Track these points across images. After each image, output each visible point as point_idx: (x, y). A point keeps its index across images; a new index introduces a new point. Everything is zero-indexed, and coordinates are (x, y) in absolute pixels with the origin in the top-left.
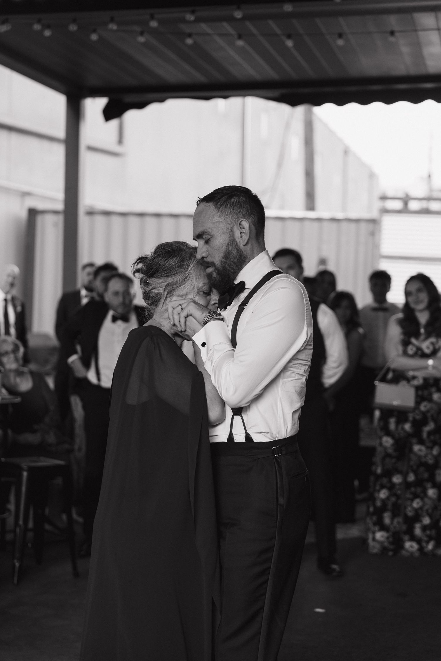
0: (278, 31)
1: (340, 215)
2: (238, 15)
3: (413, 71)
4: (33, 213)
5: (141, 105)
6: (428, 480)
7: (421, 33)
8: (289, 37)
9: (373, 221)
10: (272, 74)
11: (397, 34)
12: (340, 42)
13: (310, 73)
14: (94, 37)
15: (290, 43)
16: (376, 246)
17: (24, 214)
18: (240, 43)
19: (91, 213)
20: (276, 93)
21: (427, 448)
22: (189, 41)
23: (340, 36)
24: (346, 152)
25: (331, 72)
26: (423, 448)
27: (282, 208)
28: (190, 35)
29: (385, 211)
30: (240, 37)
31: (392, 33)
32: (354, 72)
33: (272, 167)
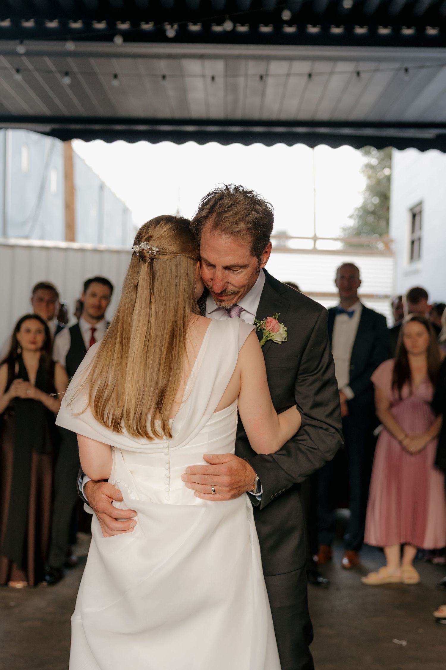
0: (53, 68)
2: (21, 49)
3: (178, 114)
7: (188, 80)
8: (67, 74)
10: (45, 110)
11: (168, 78)
12: (115, 83)
13: (82, 111)
15: (67, 80)
18: (18, 77)
20: (47, 128)
23: (115, 76)
24: (102, 187)
25: (101, 111)
27: (42, 238)
30: (18, 71)
31: (164, 77)
32: (123, 112)
33: (32, 198)
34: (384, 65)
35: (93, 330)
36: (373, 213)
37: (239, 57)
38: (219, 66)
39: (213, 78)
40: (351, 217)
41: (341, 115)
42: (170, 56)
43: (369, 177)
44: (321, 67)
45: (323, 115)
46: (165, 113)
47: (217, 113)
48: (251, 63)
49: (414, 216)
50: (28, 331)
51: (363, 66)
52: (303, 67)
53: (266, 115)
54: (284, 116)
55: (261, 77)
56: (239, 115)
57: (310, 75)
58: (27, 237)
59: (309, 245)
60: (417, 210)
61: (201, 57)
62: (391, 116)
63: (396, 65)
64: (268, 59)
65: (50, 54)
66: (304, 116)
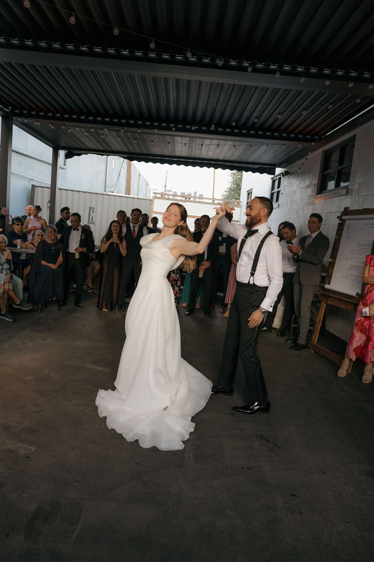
0: (131, 137)
1: (145, 198)
3: (171, 154)
4: (33, 186)
5: (79, 155)
6: (175, 285)
7: (176, 143)
8: (136, 139)
9: (151, 200)
10: (126, 150)
12: (152, 143)
13: (138, 151)
14: (69, 131)
15: (135, 142)
16: (152, 208)
17: (31, 186)
18: (119, 139)
19: (60, 189)
20: (126, 156)
21: (175, 275)
22: (102, 137)
23: (152, 141)
24: (140, 175)
25: (145, 152)
26: (174, 275)
27: (118, 193)
28: (103, 135)
29: (155, 197)
30: (119, 137)
31: (169, 143)
32: (152, 152)
33: (116, 178)
34: (243, 143)
35: (134, 227)
36: (234, 191)
37: (194, 137)
38: (188, 139)
39: (185, 144)
40: (226, 191)
41: (227, 158)
42: (171, 135)
43: (233, 178)
44: (222, 142)
45: (221, 158)
46: (167, 153)
47: (184, 154)
48: (198, 139)
49: (249, 194)
50: (114, 226)
51: (236, 143)
52: (216, 142)
53: (201, 157)
54: (207, 157)
55: (202, 145)
56: (192, 156)
57: (218, 145)
58: (113, 192)
59: (211, 201)
60: (250, 192)
61: (182, 136)
62: (244, 160)
63: (247, 144)
64: (204, 138)
65: (130, 132)
66: (214, 157)
